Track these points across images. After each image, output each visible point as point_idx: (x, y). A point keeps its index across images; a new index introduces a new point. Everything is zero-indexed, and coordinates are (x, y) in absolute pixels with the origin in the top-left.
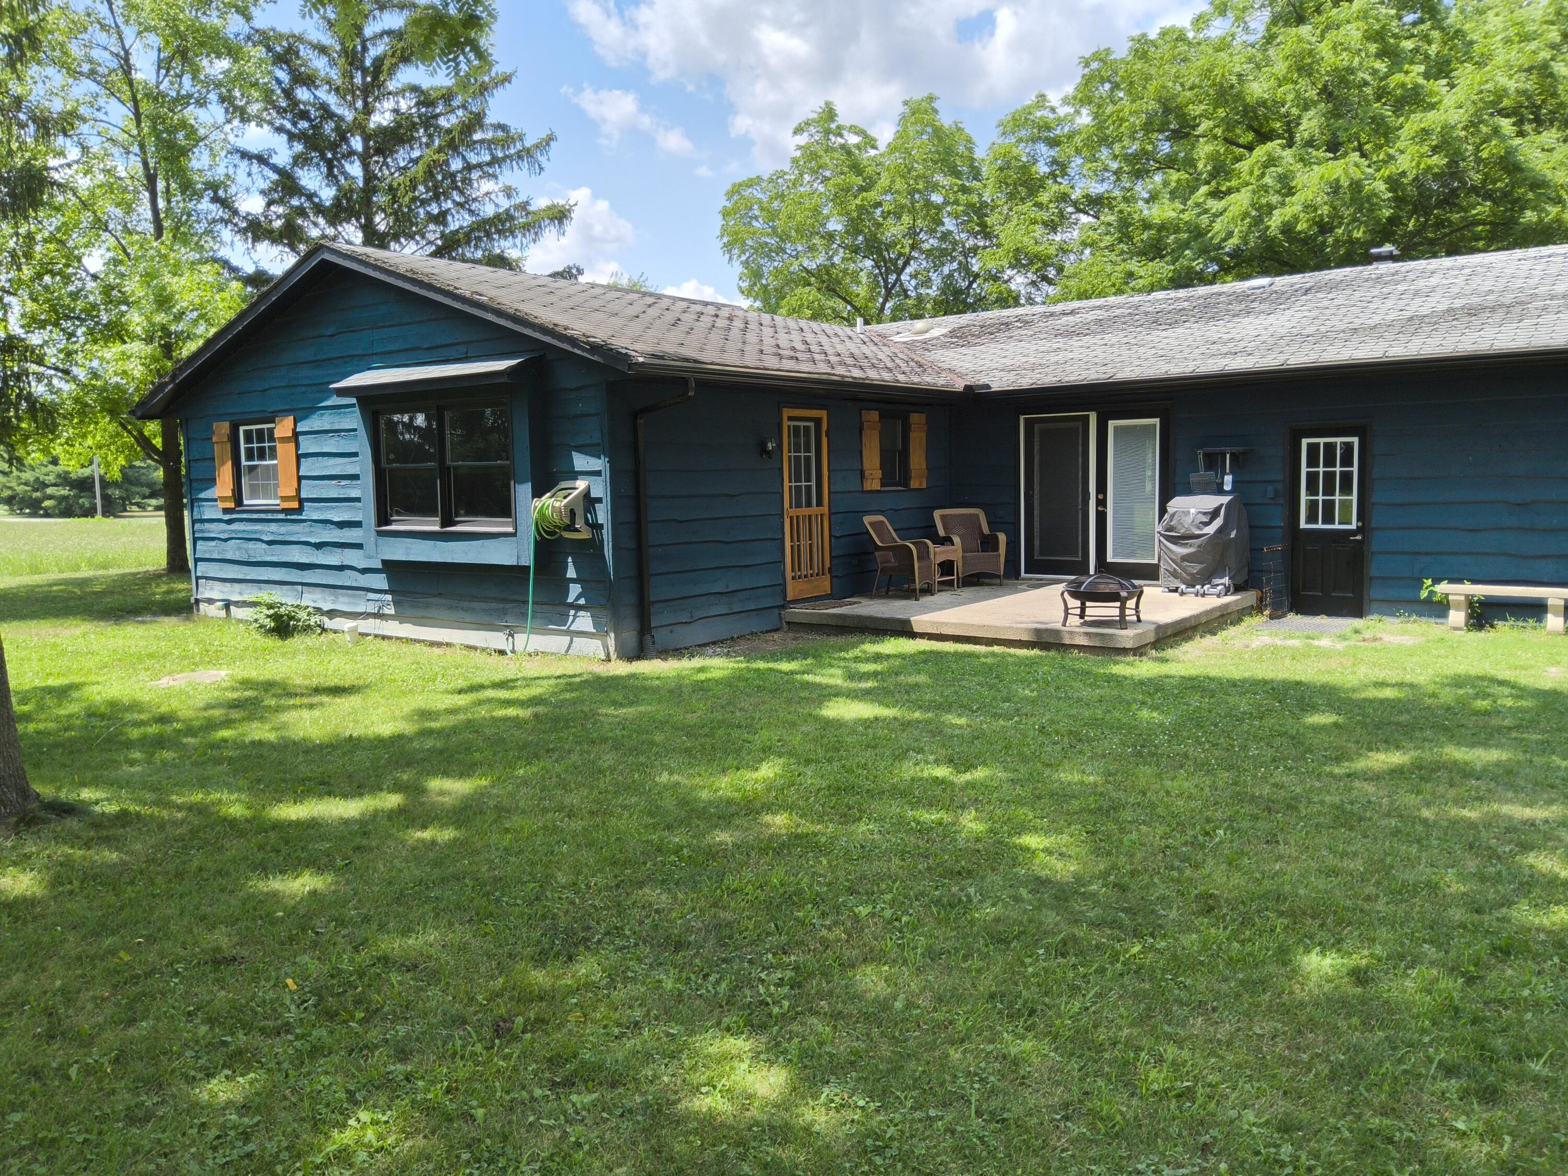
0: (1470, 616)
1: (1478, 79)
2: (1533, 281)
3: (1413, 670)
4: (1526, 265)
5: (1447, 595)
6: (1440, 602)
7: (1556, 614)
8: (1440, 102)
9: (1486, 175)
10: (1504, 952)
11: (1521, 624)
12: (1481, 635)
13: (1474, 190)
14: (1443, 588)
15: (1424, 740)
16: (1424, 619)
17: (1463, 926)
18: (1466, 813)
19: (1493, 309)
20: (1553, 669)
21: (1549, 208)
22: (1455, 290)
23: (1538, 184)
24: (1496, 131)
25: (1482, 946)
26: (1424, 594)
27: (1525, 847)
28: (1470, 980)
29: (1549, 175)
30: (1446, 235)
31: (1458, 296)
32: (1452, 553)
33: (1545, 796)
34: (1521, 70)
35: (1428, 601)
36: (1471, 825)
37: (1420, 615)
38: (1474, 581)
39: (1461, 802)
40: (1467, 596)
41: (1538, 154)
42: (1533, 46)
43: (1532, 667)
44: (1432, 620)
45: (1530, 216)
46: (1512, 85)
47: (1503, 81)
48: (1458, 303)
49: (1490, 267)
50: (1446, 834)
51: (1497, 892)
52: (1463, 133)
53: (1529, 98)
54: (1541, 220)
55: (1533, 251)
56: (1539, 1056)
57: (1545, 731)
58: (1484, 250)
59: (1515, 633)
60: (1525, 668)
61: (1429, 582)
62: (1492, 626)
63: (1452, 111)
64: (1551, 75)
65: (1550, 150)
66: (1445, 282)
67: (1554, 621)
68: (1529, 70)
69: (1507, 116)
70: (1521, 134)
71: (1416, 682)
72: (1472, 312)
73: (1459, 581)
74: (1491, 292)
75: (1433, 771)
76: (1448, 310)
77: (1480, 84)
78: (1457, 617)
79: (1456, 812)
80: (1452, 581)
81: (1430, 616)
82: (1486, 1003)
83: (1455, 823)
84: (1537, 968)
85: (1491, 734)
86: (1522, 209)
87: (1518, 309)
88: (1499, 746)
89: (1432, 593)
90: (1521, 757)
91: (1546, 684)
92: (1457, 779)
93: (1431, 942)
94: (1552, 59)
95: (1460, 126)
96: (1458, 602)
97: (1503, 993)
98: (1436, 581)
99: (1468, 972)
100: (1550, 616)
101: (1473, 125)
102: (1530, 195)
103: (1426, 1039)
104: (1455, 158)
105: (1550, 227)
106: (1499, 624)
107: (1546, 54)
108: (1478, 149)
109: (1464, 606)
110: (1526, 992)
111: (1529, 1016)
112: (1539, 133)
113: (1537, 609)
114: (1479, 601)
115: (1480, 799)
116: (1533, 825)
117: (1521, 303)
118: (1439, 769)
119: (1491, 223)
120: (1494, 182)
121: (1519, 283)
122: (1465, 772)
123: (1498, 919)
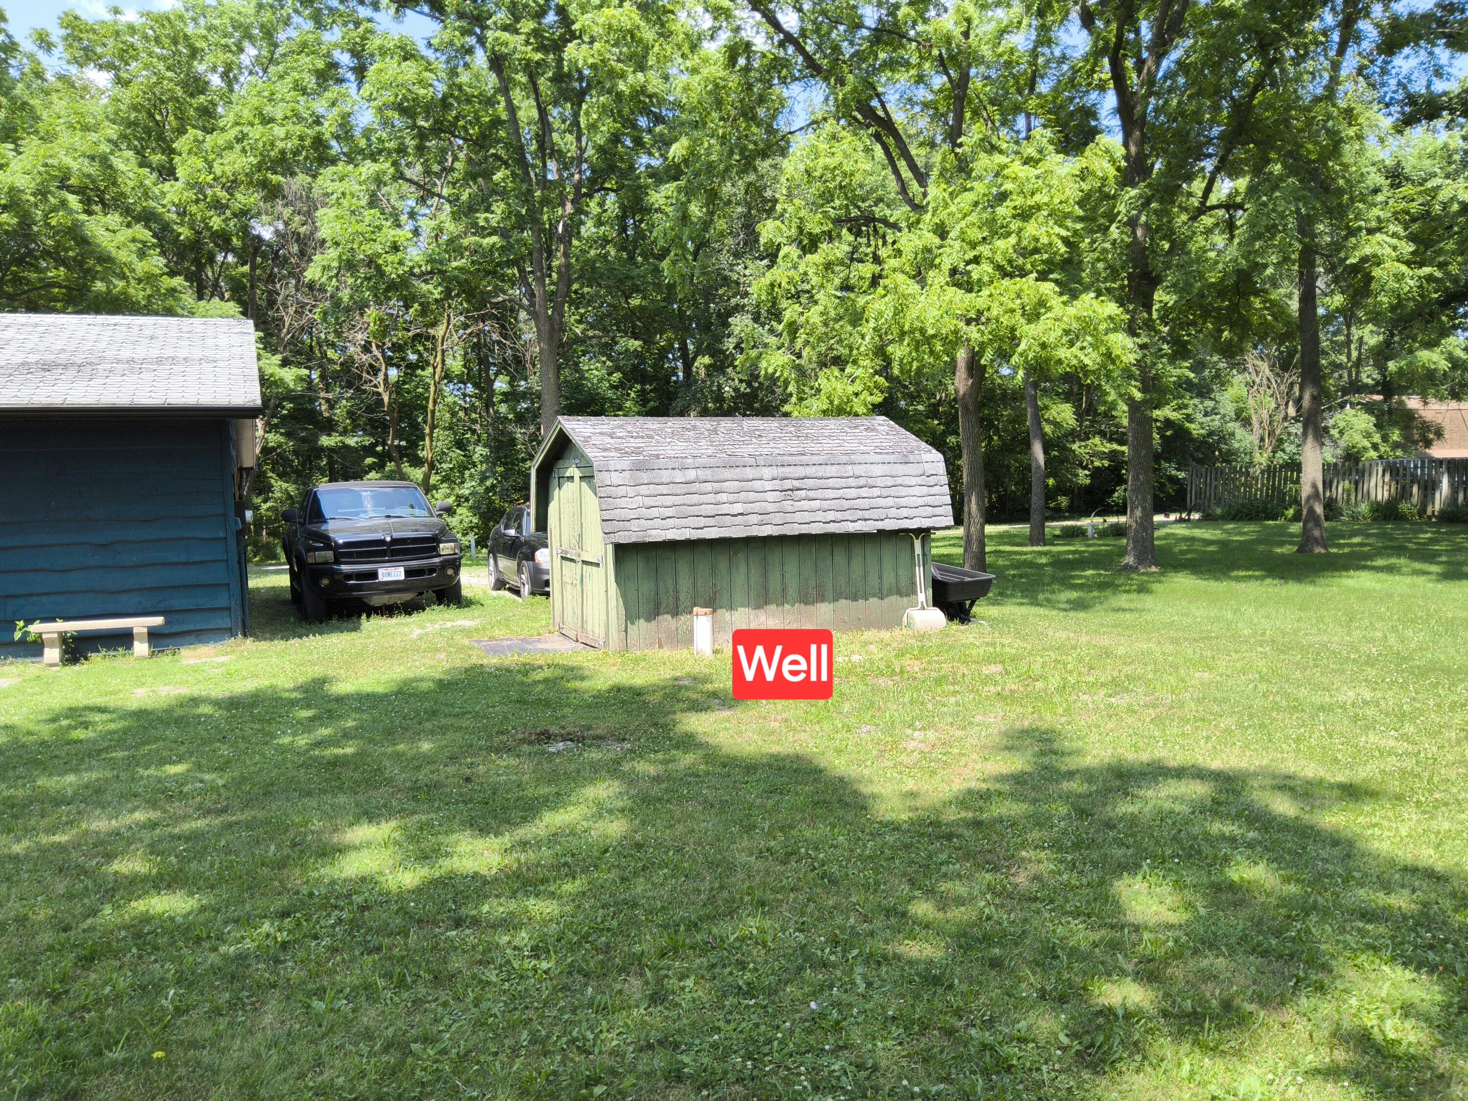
0: (65, 652)
1: (42, 152)
2: (102, 345)
3: (7, 712)
4: (96, 330)
5: (41, 634)
6: (35, 642)
7: (141, 642)
8: (7, 165)
9: (58, 242)
10: (88, 960)
11: (112, 653)
12: (77, 668)
13: (46, 254)
14: (36, 628)
15: (18, 777)
16: (20, 660)
17: (51, 948)
18: (57, 838)
19: (65, 367)
20: (139, 690)
21: (116, 282)
22: (29, 345)
23: (105, 259)
24: (64, 203)
25: (68, 961)
26: (17, 635)
27: (110, 857)
28: (55, 998)
29: (114, 252)
30: (25, 292)
31: (32, 351)
32: (44, 594)
33: (130, 805)
34: (84, 155)
35: (23, 642)
36: (62, 848)
37: (16, 656)
38: (67, 619)
39: (52, 830)
40: (60, 633)
41: (102, 231)
42: (93, 137)
43: (120, 691)
44: (29, 660)
45: (99, 286)
46: (74, 166)
47: (68, 161)
48: (32, 358)
49: (62, 328)
50: (36, 865)
51: (83, 905)
52: (32, 199)
53: (93, 182)
54: (109, 291)
55: (101, 319)
56: (117, 1043)
57: (128, 749)
58: (62, 311)
59: (107, 663)
60: (114, 693)
61: (21, 624)
62: (86, 659)
63: (19, 175)
64: (111, 167)
65: (114, 232)
66: (18, 336)
67: (141, 648)
68: (92, 158)
69: (73, 193)
70: (89, 213)
71: (9, 723)
72: (47, 367)
73: (52, 619)
74: (63, 350)
75: (25, 806)
76: (23, 364)
77: (44, 157)
78: (52, 654)
79: (45, 840)
80: (45, 620)
81: (26, 656)
82: (71, 1014)
83: (43, 851)
84: (118, 963)
85: (82, 759)
86: (94, 278)
87: (88, 369)
88: (90, 769)
89: (26, 634)
90: (109, 774)
91: (133, 705)
92: (48, 807)
93: (18, 975)
94: (111, 153)
95: (28, 191)
96: (52, 640)
97: (87, 997)
98: (29, 621)
99: (54, 990)
100: (136, 644)
101: (42, 193)
102: (99, 268)
103: (11, 1073)
104: (26, 221)
105: (117, 299)
106: (93, 656)
107: (105, 148)
108: (46, 216)
109: (57, 643)
110: (108, 989)
111: (110, 1010)
112: (106, 214)
113: (124, 639)
114: (72, 637)
115: (71, 823)
116: (118, 834)
117: (90, 364)
118: (31, 802)
119: (65, 287)
120: (67, 250)
121: (87, 345)
122: (58, 801)
123: (84, 931)
